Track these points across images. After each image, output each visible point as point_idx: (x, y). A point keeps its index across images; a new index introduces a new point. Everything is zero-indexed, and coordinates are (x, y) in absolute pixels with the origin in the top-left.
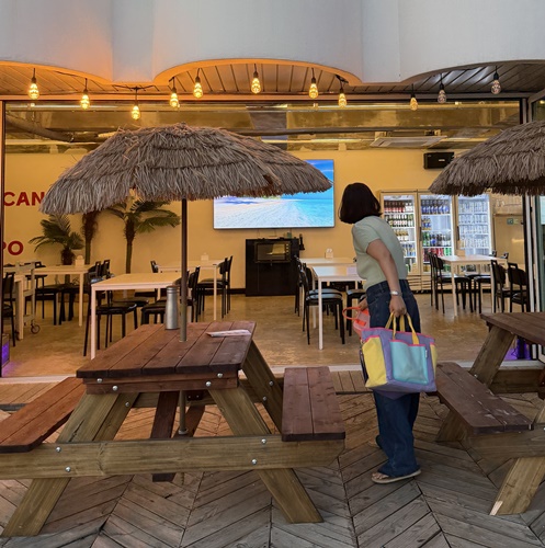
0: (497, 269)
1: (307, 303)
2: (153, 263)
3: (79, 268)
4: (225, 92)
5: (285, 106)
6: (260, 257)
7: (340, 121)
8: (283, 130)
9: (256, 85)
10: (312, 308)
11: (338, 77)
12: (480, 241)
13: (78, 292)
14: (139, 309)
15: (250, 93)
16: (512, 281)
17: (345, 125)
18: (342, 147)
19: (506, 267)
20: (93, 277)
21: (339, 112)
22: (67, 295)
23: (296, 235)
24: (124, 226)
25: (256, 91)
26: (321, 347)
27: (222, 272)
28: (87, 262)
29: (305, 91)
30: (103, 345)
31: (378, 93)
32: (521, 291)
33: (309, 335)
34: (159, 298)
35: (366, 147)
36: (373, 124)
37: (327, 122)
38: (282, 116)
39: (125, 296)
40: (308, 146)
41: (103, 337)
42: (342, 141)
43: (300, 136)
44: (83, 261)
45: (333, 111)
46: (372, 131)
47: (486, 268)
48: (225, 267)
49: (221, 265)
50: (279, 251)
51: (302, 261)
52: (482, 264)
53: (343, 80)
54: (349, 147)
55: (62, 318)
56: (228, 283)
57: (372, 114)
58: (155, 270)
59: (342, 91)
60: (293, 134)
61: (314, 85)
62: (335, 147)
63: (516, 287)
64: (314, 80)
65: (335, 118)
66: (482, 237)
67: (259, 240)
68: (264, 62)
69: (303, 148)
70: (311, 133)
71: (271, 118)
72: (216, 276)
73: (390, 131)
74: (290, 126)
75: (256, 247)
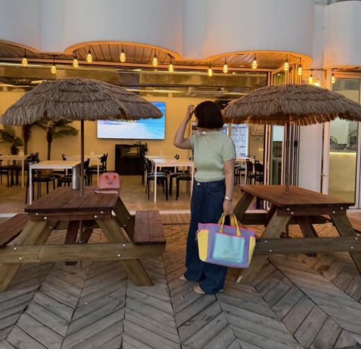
0: (249, 164)
1: (148, 179)
2: (63, 156)
3: (21, 156)
4: (104, 60)
5: (139, 70)
6: (123, 154)
7: (170, 80)
8: (138, 84)
9: (123, 57)
10: (151, 181)
11: (169, 55)
12: (242, 149)
13: (21, 170)
14: (56, 180)
15: (120, 62)
16: (256, 170)
17: (172, 83)
18: (170, 95)
19: (253, 163)
20: (30, 161)
21: (169, 75)
22: (15, 172)
23: (143, 143)
24: (46, 134)
25: (123, 60)
26: (155, 201)
27: (102, 161)
28: (26, 154)
29: (150, 62)
30: (36, 198)
31: (191, 65)
32: (260, 175)
33: (149, 195)
34: (67, 174)
35: (183, 96)
36: (188, 83)
37: (162, 80)
38: (137, 75)
39: (48, 172)
40: (151, 94)
41: (36, 194)
42: (170, 92)
43: (147, 88)
44: (23, 153)
45: (166, 75)
46: (187, 86)
47: (244, 163)
48: (104, 159)
49: (101, 158)
50: (134, 151)
51: (146, 157)
52: (242, 161)
53: (172, 57)
54: (174, 95)
55: (12, 184)
56: (105, 168)
57: (187, 77)
58: (65, 159)
59: (171, 63)
60: (143, 86)
61: (155, 59)
62: (166, 95)
63: (258, 173)
64: (155, 56)
65: (167, 79)
66: (243, 147)
67: (123, 145)
68: (128, 44)
69: (148, 95)
70: (153, 86)
71: (130, 76)
72: (99, 163)
73: (196, 87)
74: (141, 81)
75: (121, 149)
